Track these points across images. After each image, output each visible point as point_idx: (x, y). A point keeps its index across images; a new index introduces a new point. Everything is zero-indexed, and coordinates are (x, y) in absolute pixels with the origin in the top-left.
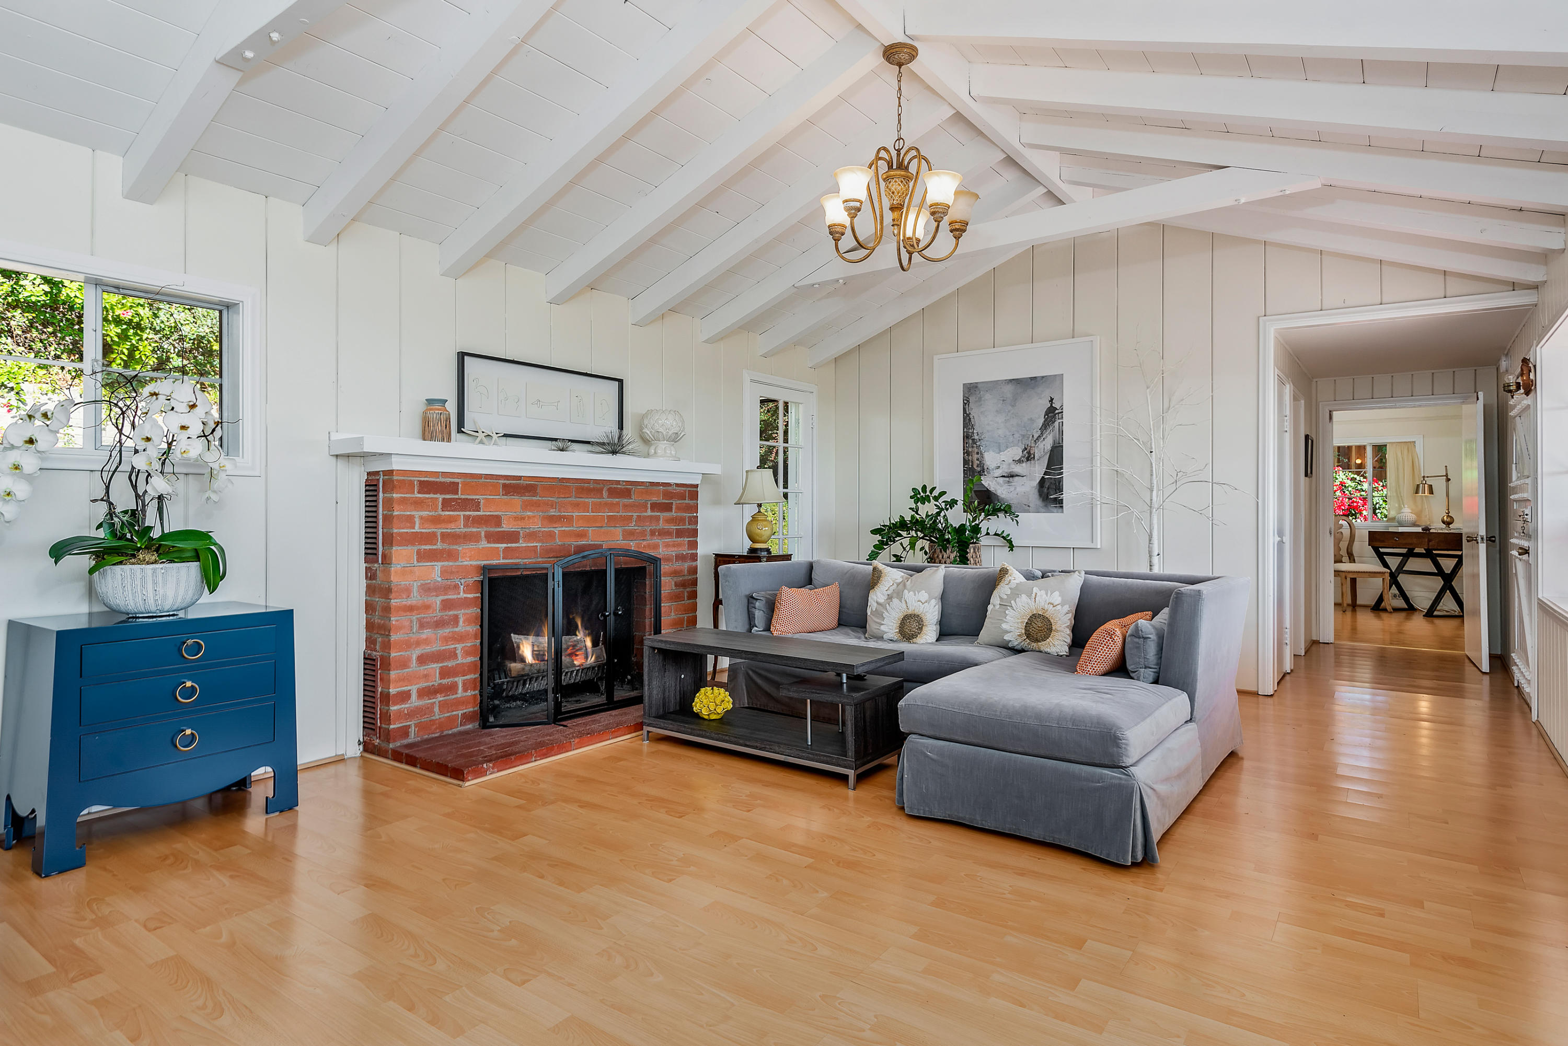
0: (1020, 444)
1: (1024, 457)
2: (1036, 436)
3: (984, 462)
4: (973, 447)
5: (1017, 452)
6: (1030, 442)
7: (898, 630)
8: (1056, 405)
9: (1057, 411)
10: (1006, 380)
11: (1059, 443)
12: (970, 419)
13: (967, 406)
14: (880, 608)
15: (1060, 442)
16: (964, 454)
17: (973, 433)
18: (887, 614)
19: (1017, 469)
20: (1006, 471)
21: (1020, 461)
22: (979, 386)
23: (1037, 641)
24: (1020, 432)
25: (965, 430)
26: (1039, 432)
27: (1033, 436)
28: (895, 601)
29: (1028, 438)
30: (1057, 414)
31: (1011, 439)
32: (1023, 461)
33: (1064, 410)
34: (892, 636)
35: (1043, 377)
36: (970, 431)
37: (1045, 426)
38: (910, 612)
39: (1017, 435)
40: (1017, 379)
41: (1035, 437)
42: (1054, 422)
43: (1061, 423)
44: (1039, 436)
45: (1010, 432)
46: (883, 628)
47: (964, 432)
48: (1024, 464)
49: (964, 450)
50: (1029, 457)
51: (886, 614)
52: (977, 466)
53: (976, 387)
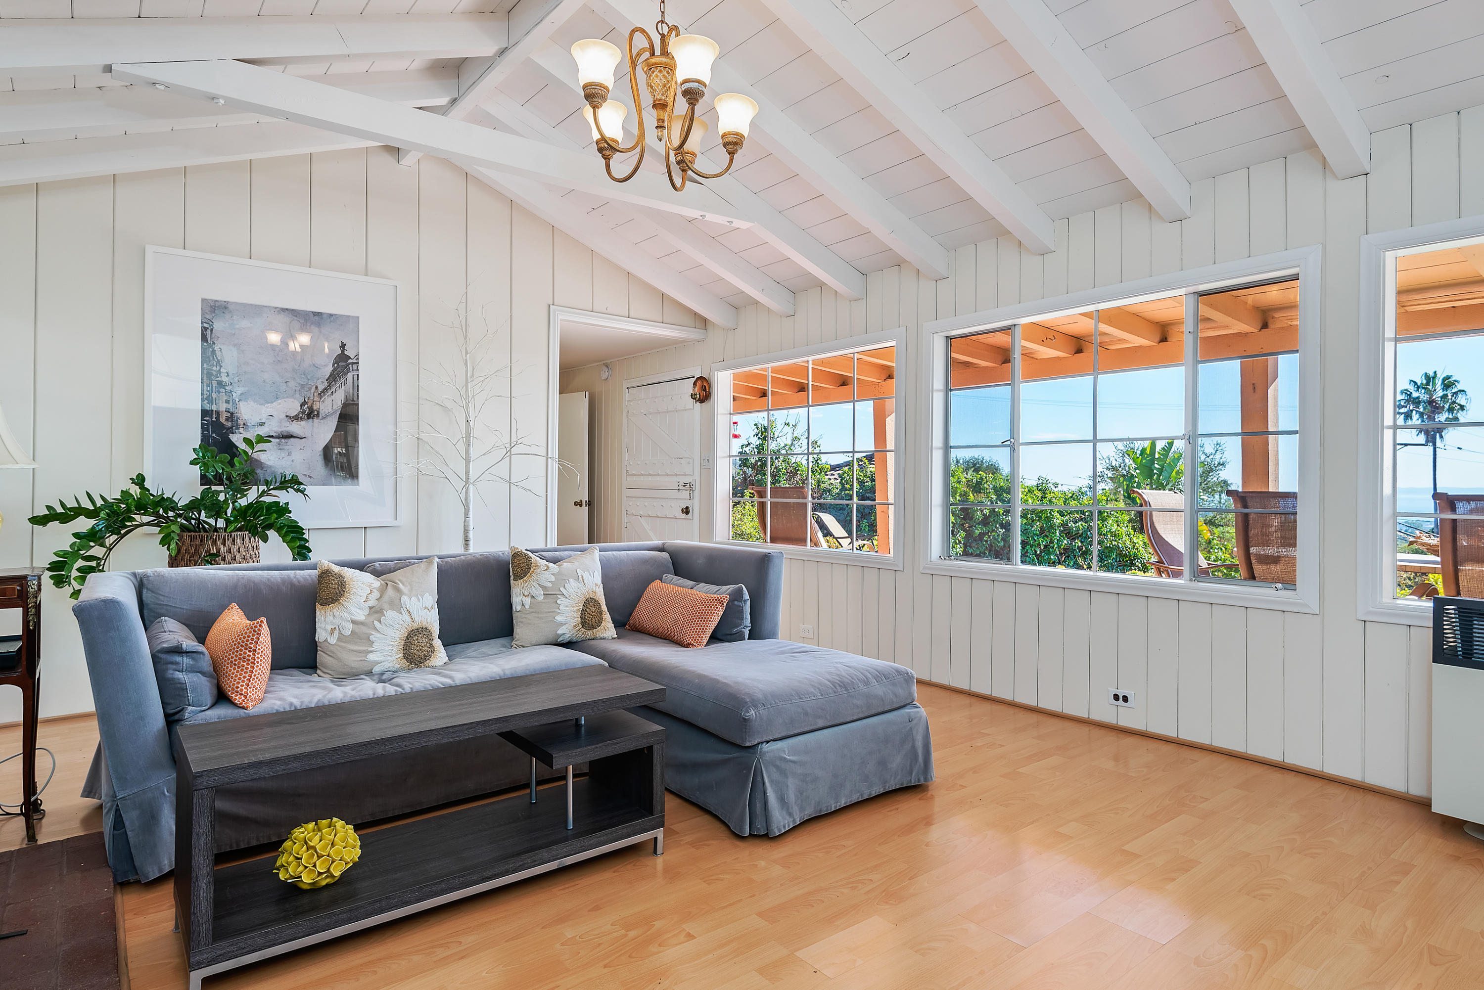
0: (297, 395)
1: (303, 413)
2: (321, 388)
3: (239, 415)
4: (219, 392)
5: (294, 408)
6: (311, 394)
7: (402, 655)
8: (350, 352)
9: (350, 361)
10: (276, 308)
11: (353, 400)
12: (214, 352)
13: (209, 332)
14: (364, 629)
15: (355, 399)
16: (203, 400)
17: (219, 372)
18: (378, 635)
19: (295, 428)
20: (276, 429)
21: (296, 418)
22: (231, 307)
23: (593, 627)
24: (299, 381)
25: (205, 366)
26: (326, 384)
27: (317, 387)
28: (390, 614)
29: (310, 389)
30: (350, 363)
31: (284, 387)
32: (301, 418)
33: (360, 361)
34: (389, 665)
35: (331, 315)
36: (214, 368)
37: (333, 378)
38: (415, 626)
39: (292, 384)
40: (293, 310)
41: (320, 390)
42: (346, 374)
43: (356, 377)
44: (326, 389)
45: (282, 378)
46: (372, 657)
47: (203, 369)
48: (303, 423)
49: (202, 394)
50: (310, 414)
51: (375, 636)
52: (227, 420)
53: (226, 308)
